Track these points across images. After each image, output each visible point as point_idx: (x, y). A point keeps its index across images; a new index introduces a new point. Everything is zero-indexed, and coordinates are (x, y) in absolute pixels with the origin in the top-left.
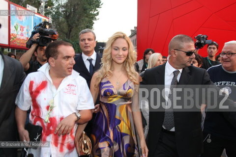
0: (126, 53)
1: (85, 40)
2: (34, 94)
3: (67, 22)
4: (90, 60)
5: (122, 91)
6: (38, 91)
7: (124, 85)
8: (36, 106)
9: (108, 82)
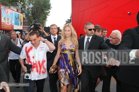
0: (70, 32)
1: (53, 29)
2: (27, 52)
3: (33, 16)
4: (55, 38)
5: (70, 48)
6: (29, 51)
7: (71, 46)
8: (28, 57)
9: (64, 45)
